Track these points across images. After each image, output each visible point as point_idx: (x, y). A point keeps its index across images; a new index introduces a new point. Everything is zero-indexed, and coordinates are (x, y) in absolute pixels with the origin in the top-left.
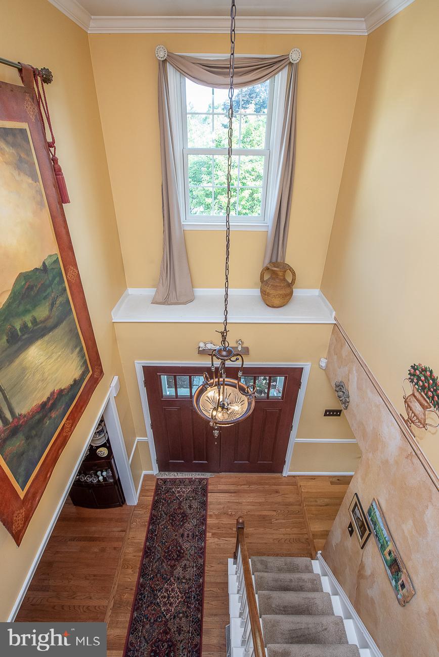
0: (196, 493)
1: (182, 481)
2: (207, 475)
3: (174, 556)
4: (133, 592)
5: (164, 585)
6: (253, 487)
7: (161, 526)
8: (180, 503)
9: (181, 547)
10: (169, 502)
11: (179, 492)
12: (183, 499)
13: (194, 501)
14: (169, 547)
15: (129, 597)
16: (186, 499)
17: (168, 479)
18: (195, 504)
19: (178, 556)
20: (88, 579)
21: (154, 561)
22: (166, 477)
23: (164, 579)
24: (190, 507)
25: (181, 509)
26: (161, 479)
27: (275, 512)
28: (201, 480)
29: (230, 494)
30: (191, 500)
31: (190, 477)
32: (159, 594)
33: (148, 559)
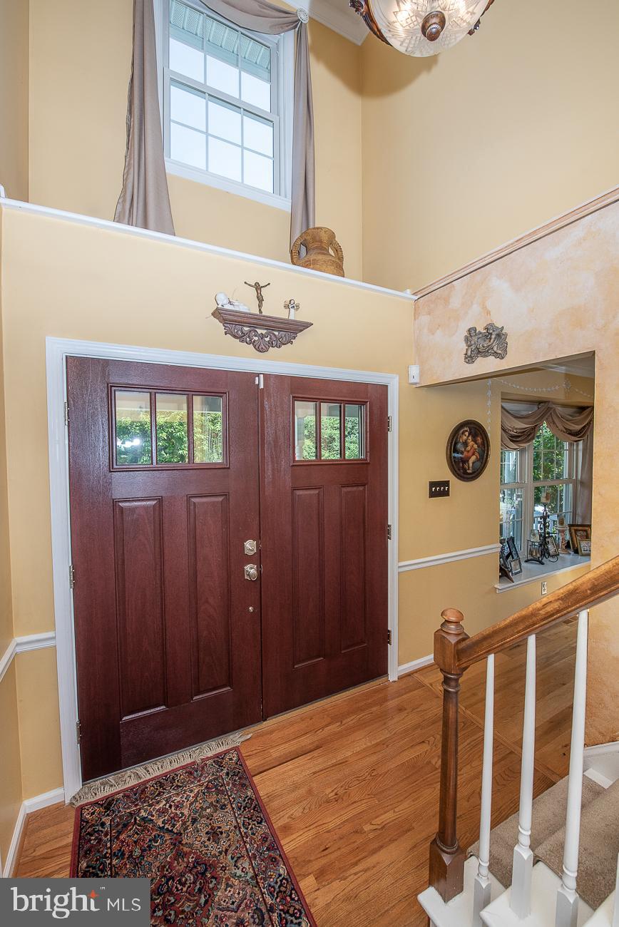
0: (219, 792)
1: (163, 783)
2: (235, 739)
6: (351, 721)
8: (177, 842)
10: (137, 852)
11: (162, 812)
12: (184, 823)
13: (219, 814)
16: (194, 821)
17: (118, 793)
18: (227, 820)
22: (108, 791)
24: (214, 834)
25: (185, 855)
26: (96, 803)
27: (424, 744)
28: (219, 759)
29: (309, 756)
30: (209, 817)
31: (189, 761)
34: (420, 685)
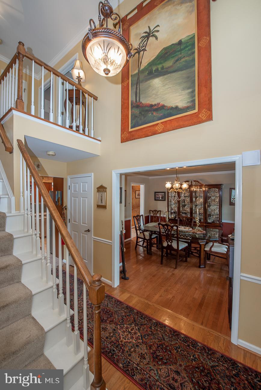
3: (160, 352)
5: (140, 333)
9: (165, 364)
14: (171, 352)
19: (157, 356)
21: (164, 335)
23: (145, 335)
32: (137, 327)
33: (168, 331)
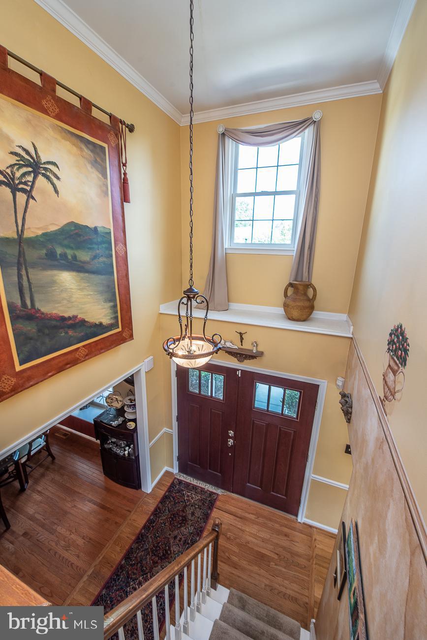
0: (203, 504)
1: (195, 488)
2: (219, 491)
3: (160, 553)
4: (112, 569)
5: (139, 577)
6: (261, 520)
7: (161, 520)
8: (185, 507)
9: (169, 548)
10: (177, 501)
11: (188, 496)
12: (190, 504)
13: (198, 510)
14: (159, 543)
15: (107, 573)
16: (192, 506)
17: (184, 481)
18: (198, 513)
19: (164, 555)
20: (84, 540)
21: (141, 550)
22: (182, 478)
23: (142, 571)
24: (193, 514)
25: (184, 512)
26: (178, 479)
27: (277, 555)
28: (212, 493)
29: (235, 518)
30: (196, 508)
31: (203, 487)
32: (132, 583)
33: (137, 545)
34: (310, 536)
